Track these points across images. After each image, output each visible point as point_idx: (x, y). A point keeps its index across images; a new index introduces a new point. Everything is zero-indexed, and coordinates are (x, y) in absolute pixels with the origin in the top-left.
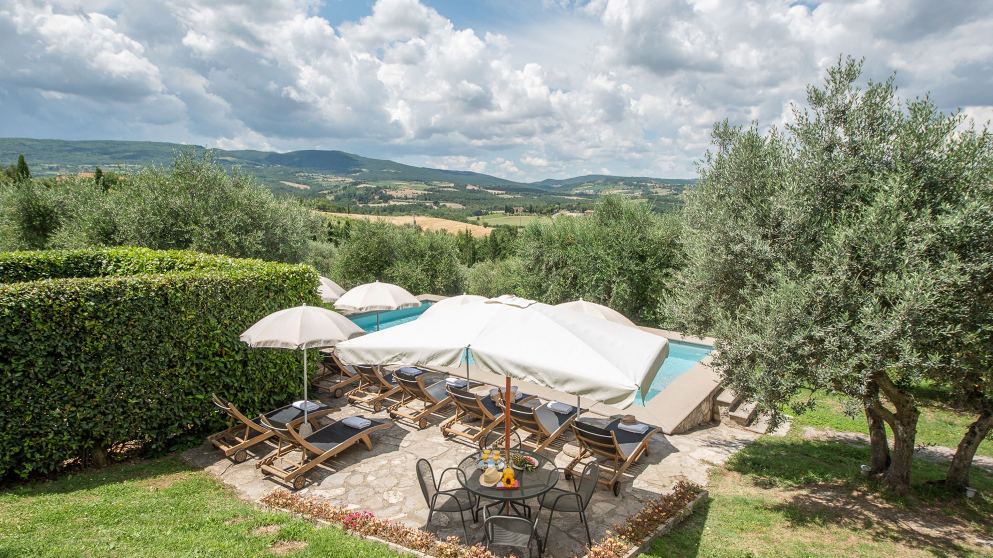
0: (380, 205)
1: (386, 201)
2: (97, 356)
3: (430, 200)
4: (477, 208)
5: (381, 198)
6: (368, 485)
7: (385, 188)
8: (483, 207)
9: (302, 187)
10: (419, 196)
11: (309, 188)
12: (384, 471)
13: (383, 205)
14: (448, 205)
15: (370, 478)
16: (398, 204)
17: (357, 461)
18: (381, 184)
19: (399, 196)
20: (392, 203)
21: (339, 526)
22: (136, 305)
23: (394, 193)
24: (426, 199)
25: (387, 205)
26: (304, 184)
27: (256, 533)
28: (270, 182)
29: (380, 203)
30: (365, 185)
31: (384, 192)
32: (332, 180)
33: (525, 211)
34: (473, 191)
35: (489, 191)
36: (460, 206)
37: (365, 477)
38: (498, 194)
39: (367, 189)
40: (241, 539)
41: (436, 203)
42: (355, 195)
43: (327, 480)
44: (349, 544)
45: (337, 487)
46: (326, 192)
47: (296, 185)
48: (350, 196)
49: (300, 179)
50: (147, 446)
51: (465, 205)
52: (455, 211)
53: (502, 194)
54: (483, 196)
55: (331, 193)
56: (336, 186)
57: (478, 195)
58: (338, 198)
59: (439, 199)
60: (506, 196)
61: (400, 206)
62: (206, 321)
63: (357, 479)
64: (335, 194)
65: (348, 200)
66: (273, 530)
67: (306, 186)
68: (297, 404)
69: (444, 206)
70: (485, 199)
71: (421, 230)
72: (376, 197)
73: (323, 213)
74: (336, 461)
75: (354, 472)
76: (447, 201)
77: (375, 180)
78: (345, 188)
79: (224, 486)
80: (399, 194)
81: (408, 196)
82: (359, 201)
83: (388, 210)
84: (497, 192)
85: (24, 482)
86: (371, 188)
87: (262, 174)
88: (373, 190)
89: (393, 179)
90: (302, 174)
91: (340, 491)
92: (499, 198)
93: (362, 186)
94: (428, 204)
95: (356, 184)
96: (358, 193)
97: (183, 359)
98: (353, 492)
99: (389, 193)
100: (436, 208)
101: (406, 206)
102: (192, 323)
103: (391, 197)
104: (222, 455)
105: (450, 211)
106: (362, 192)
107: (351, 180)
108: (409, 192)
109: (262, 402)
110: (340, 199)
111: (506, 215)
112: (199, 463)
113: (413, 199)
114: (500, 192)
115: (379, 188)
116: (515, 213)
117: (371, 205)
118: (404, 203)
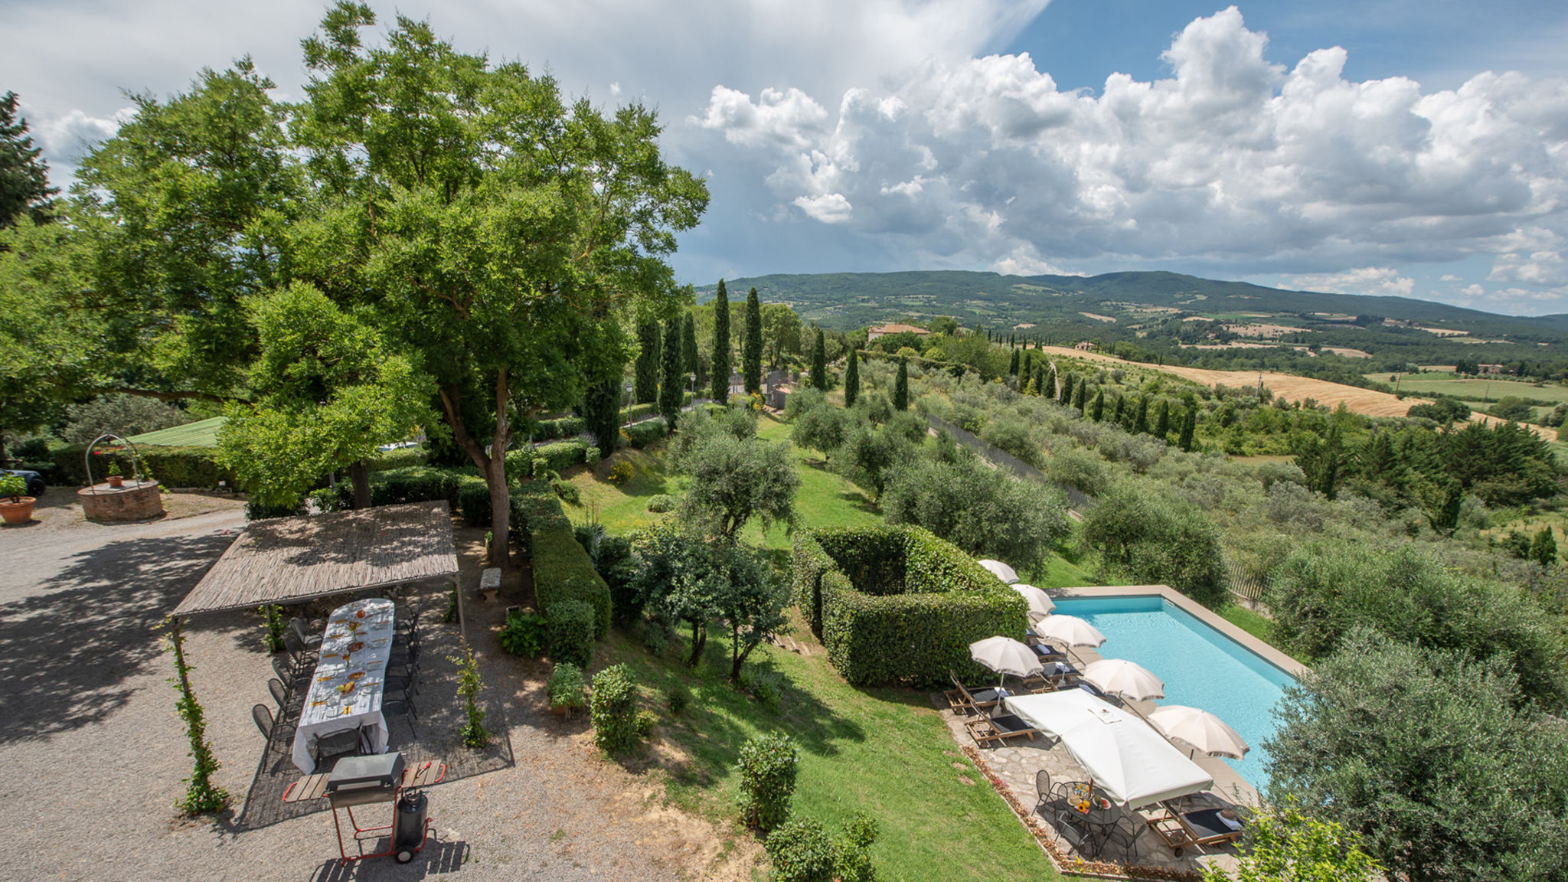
0: (1214, 347)
1: (1225, 342)
2: (902, 639)
3: (1303, 342)
4: (1396, 358)
5: (1217, 337)
6: (1020, 765)
7: (1229, 322)
8: (1412, 357)
9: (1105, 319)
10: (1284, 335)
11: (1114, 320)
12: (1033, 761)
13: (1219, 347)
14: (1337, 351)
15: (1024, 761)
16: (1244, 346)
17: (1020, 746)
18: (1221, 317)
19: (1249, 334)
20: (1234, 345)
21: (991, 782)
22: (922, 618)
23: (1241, 331)
24: (1296, 341)
25: (1225, 347)
26: (1109, 316)
27: (955, 765)
28: (1066, 313)
29: (1215, 344)
30: (1196, 318)
31: (1225, 329)
32: (1148, 311)
33: (1504, 372)
34: (1395, 330)
35: (1430, 330)
36: (1362, 355)
37: (1022, 758)
38: (1450, 336)
39: (1199, 324)
40: (948, 765)
41: (1314, 348)
42: (1178, 332)
43: (1000, 750)
44: (992, 795)
45: (1003, 757)
46: (1137, 326)
47: (1098, 317)
48: (1170, 333)
49: (1105, 309)
50: (916, 684)
51: (1372, 353)
52: (1348, 361)
53: (1458, 336)
54: (1415, 339)
55: (1144, 328)
56: (1153, 319)
57: (1405, 337)
58: (1152, 336)
59: (1322, 341)
60: (1468, 341)
61: (1247, 349)
62: (954, 628)
63: (1016, 758)
64: (1149, 330)
65: (1166, 338)
66: (963, 767)
67: (1110, 319)
68: (997, 689)
69: (1329, 352)
70: (1418, 344)
71: (1270, 396)
72: (1211, 336)
73: (1124, 362)
74: (1010, 741)
75: (1016, 752)
76: (1337, 344)
77: (1215, 310)
78: (1164, 322)
79: (947, 727)
80: (1251, 331)
81: (1265, 335)
82: (1183, 340)
83: (1226, 356)
84: (1447, 332)
85: (868, 687)
86: (1204, 322)
87: (1058, 304)
88: (1207, 325)
89: (1244, 309)
90: (1109, 303)
91: (1004, 760)
92: (1451, 344)
93: (1191, 319)
94: (1298, 349)
95: (1183, 316)
96: (1183, 328)
97: (939, 646)
98: (1010, 765)
99: (1233, 329)
100: (1312, 355)
101: (1258, 351)
102: (948, 628)
103: (1235, 337)
104: (949, 706)
105: (1339, 361)
106: (1189, 328)
107: (1176, 311)
108: (1267, 330)
109: (977, 677)
110: (1154, 337)
111: (1457, 377)
112: (938, 705)
113: (1273, 339)
114: (1456, 333)
115: (1217, 322)
116: (1481, 374)
117: (1199, 347)
118: (1256, 346)
